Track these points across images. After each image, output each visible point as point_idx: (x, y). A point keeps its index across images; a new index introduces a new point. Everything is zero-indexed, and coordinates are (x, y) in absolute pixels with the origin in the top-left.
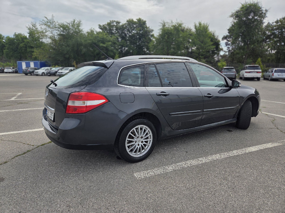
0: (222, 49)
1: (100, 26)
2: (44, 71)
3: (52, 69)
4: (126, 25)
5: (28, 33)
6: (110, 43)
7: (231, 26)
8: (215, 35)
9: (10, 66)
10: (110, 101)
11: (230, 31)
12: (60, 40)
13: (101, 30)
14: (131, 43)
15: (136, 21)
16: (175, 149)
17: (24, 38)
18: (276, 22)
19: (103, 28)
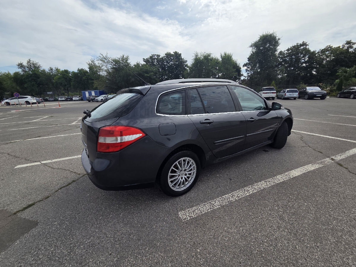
0: (243, 75)
1: (144, 59)
2: (102, 98)
3: (109, 96)
4: (165, 57)
5: (88, 68)
6: (152, 73)
7: (250, 55)
8: (237, 63)
9: (77, 95)
10: (147, 135)
11: (249, 59)
12: (113, 72)
13: (145, 63)
14: (169, 72)
15: (173, 54)
16: (218, 175)
17: (85, 72)
18: (287, 50)
19: (146, 61)
